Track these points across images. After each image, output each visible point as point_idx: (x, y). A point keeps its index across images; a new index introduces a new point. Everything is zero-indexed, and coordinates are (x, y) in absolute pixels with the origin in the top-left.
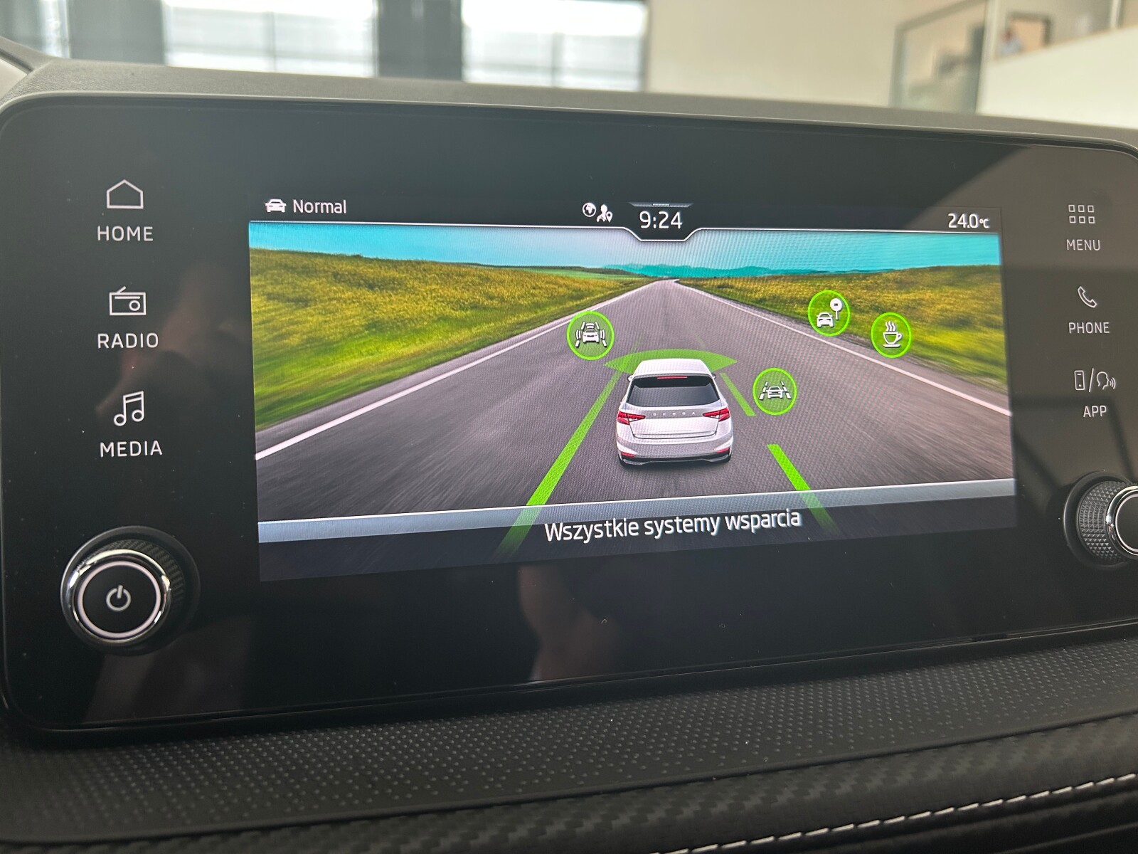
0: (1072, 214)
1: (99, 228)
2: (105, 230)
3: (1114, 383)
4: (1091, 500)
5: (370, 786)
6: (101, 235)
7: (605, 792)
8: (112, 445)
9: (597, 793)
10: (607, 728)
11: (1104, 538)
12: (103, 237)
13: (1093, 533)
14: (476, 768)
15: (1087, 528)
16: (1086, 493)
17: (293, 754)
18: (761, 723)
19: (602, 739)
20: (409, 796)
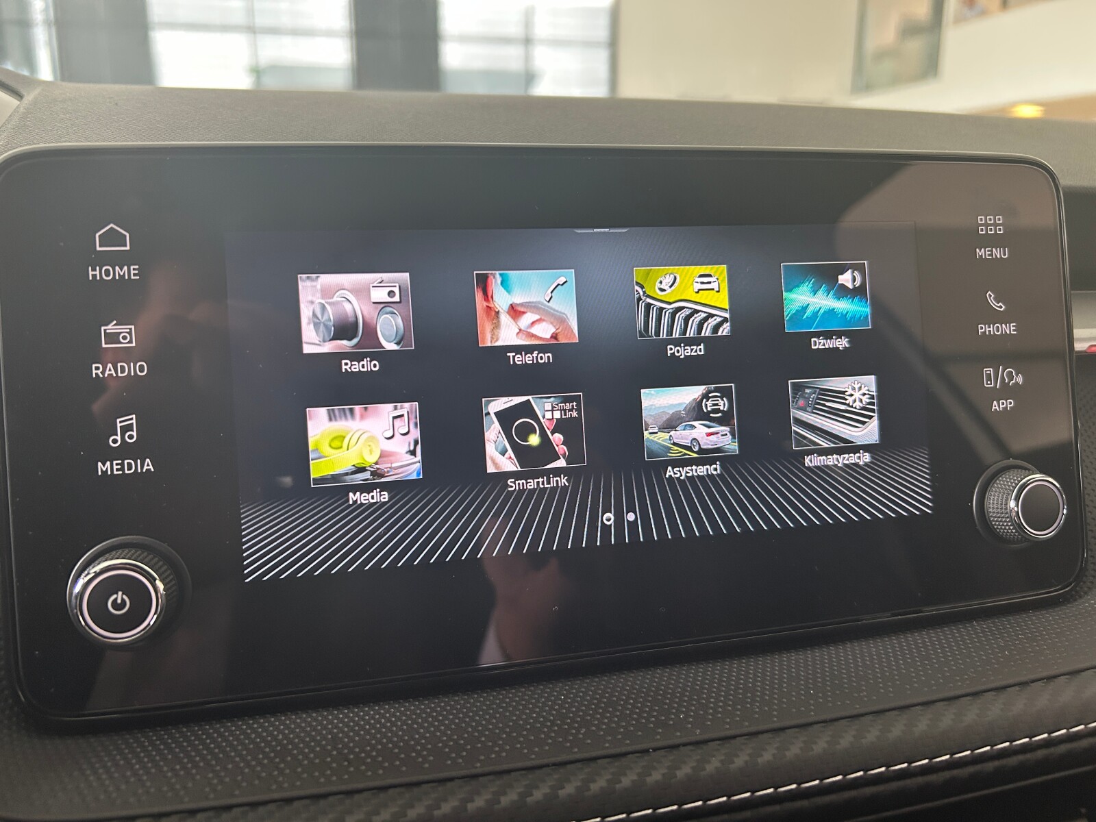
0: (982, 225)
1: (90, 268)
2: (95, 270)
3: (1020, 379)
4: (998, 488)
5: (346, 763)
6: (92, 275)
7: (554, 765)
8: (108, 463)
9: (547, 766)
10: (558, 705)
11: (1009, 522)
12: (94, 276)
13: (999, 517)
14: (440, 745)
15: (994, 512)
16: (993, 482)
17: (278, 735)
18: (696, 697)
19: (553, 715)
20: (381, 772)
